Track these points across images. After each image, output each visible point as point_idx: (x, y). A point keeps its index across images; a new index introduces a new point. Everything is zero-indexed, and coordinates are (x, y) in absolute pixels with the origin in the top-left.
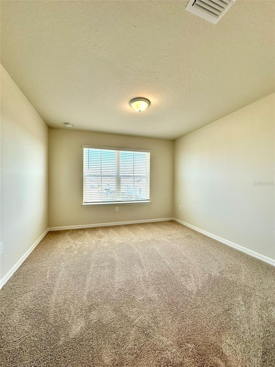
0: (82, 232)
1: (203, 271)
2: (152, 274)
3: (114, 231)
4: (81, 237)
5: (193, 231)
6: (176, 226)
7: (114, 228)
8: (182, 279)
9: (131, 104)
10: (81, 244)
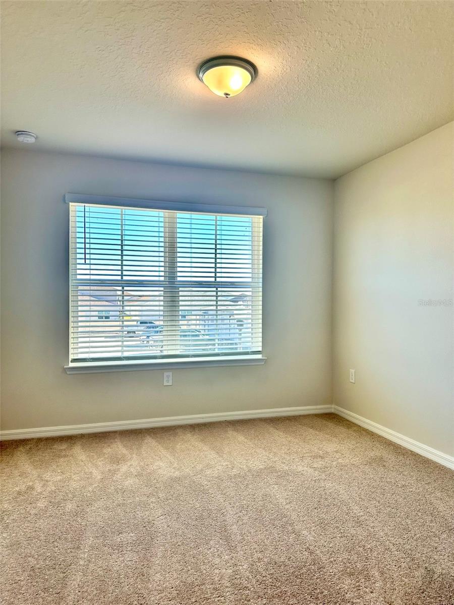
0: (64, 446)
1: (408, 560)
2: (261, 566)
3: (157, 444)
4: (62, 459)
5: (389, 444)
6: (341, 430)
7: (158, 436)
8: (347, 583)
9: (201, 75)
10: (60, 481)
